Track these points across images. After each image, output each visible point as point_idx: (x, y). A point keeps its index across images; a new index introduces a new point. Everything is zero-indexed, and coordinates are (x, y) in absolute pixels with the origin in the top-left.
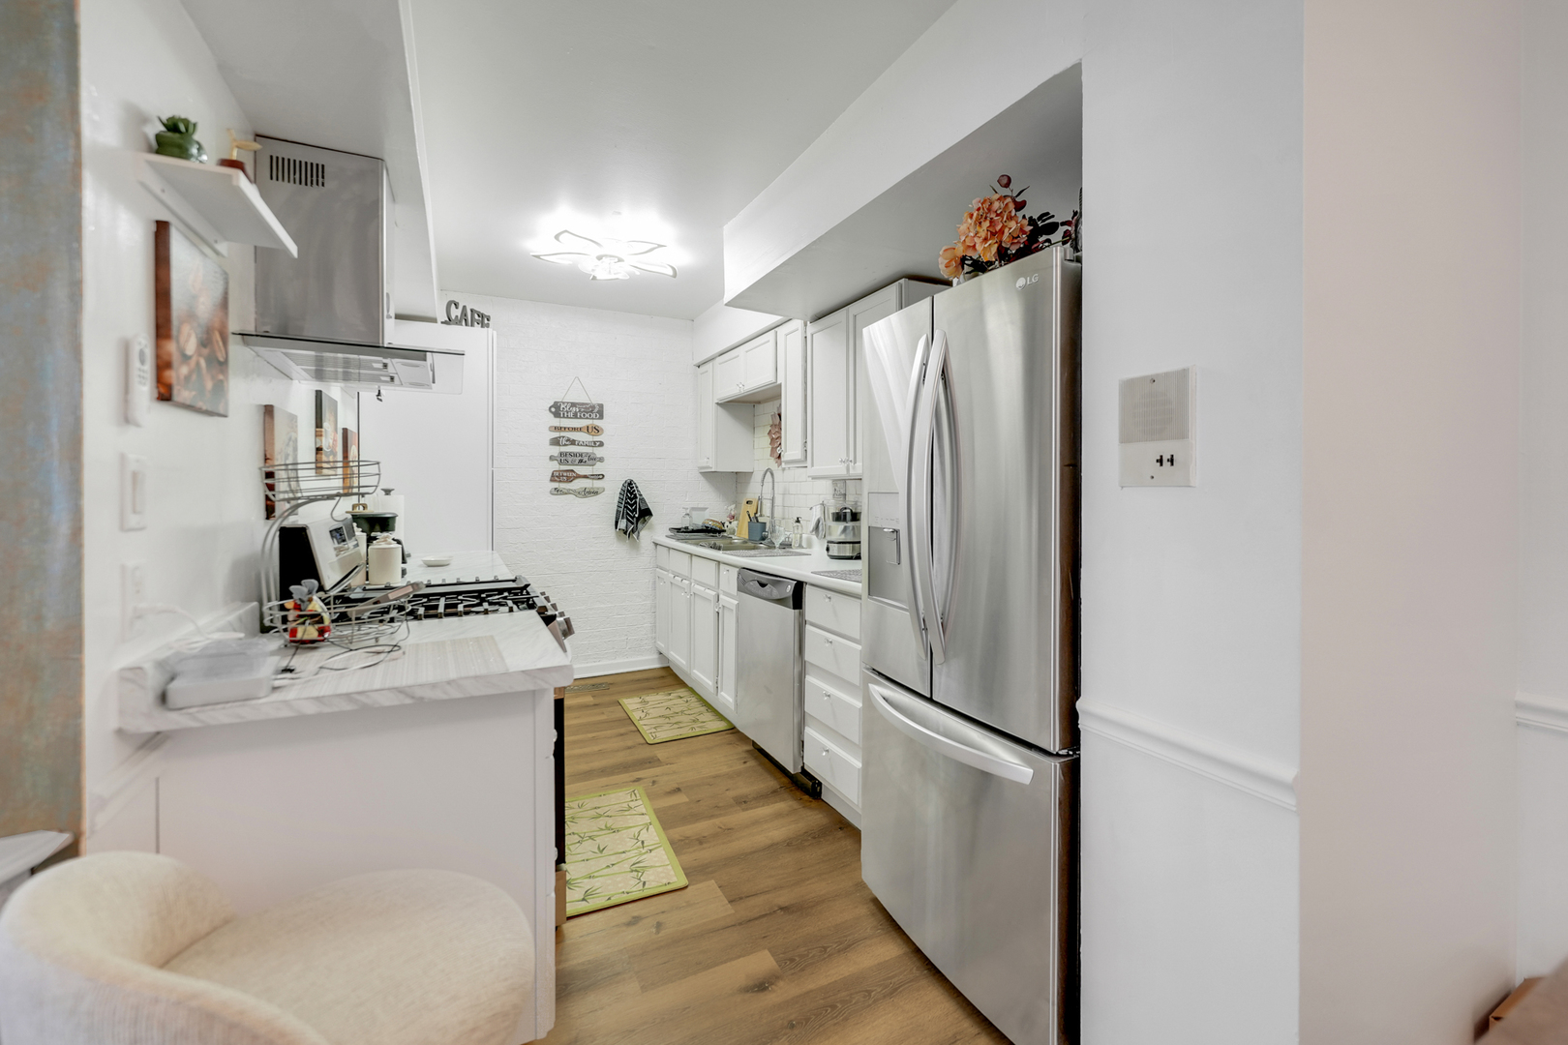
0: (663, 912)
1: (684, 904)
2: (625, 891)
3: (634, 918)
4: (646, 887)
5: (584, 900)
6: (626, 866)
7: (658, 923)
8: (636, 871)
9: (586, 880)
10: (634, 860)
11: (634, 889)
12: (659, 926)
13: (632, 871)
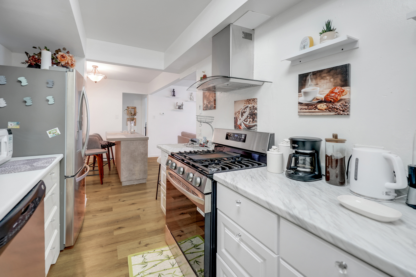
0: (138, 247)
1: (131, 250)
2: (149, 254)
3: (147, 246)
4: (142, 255)
5: (162, 251)
6: (149, 265)
7: (140, 244)
8: (145, 262)
9: (163, 259)
10: (146, 268)
11: (146, 254)
12: (140, 243)
13: (147, 262)
